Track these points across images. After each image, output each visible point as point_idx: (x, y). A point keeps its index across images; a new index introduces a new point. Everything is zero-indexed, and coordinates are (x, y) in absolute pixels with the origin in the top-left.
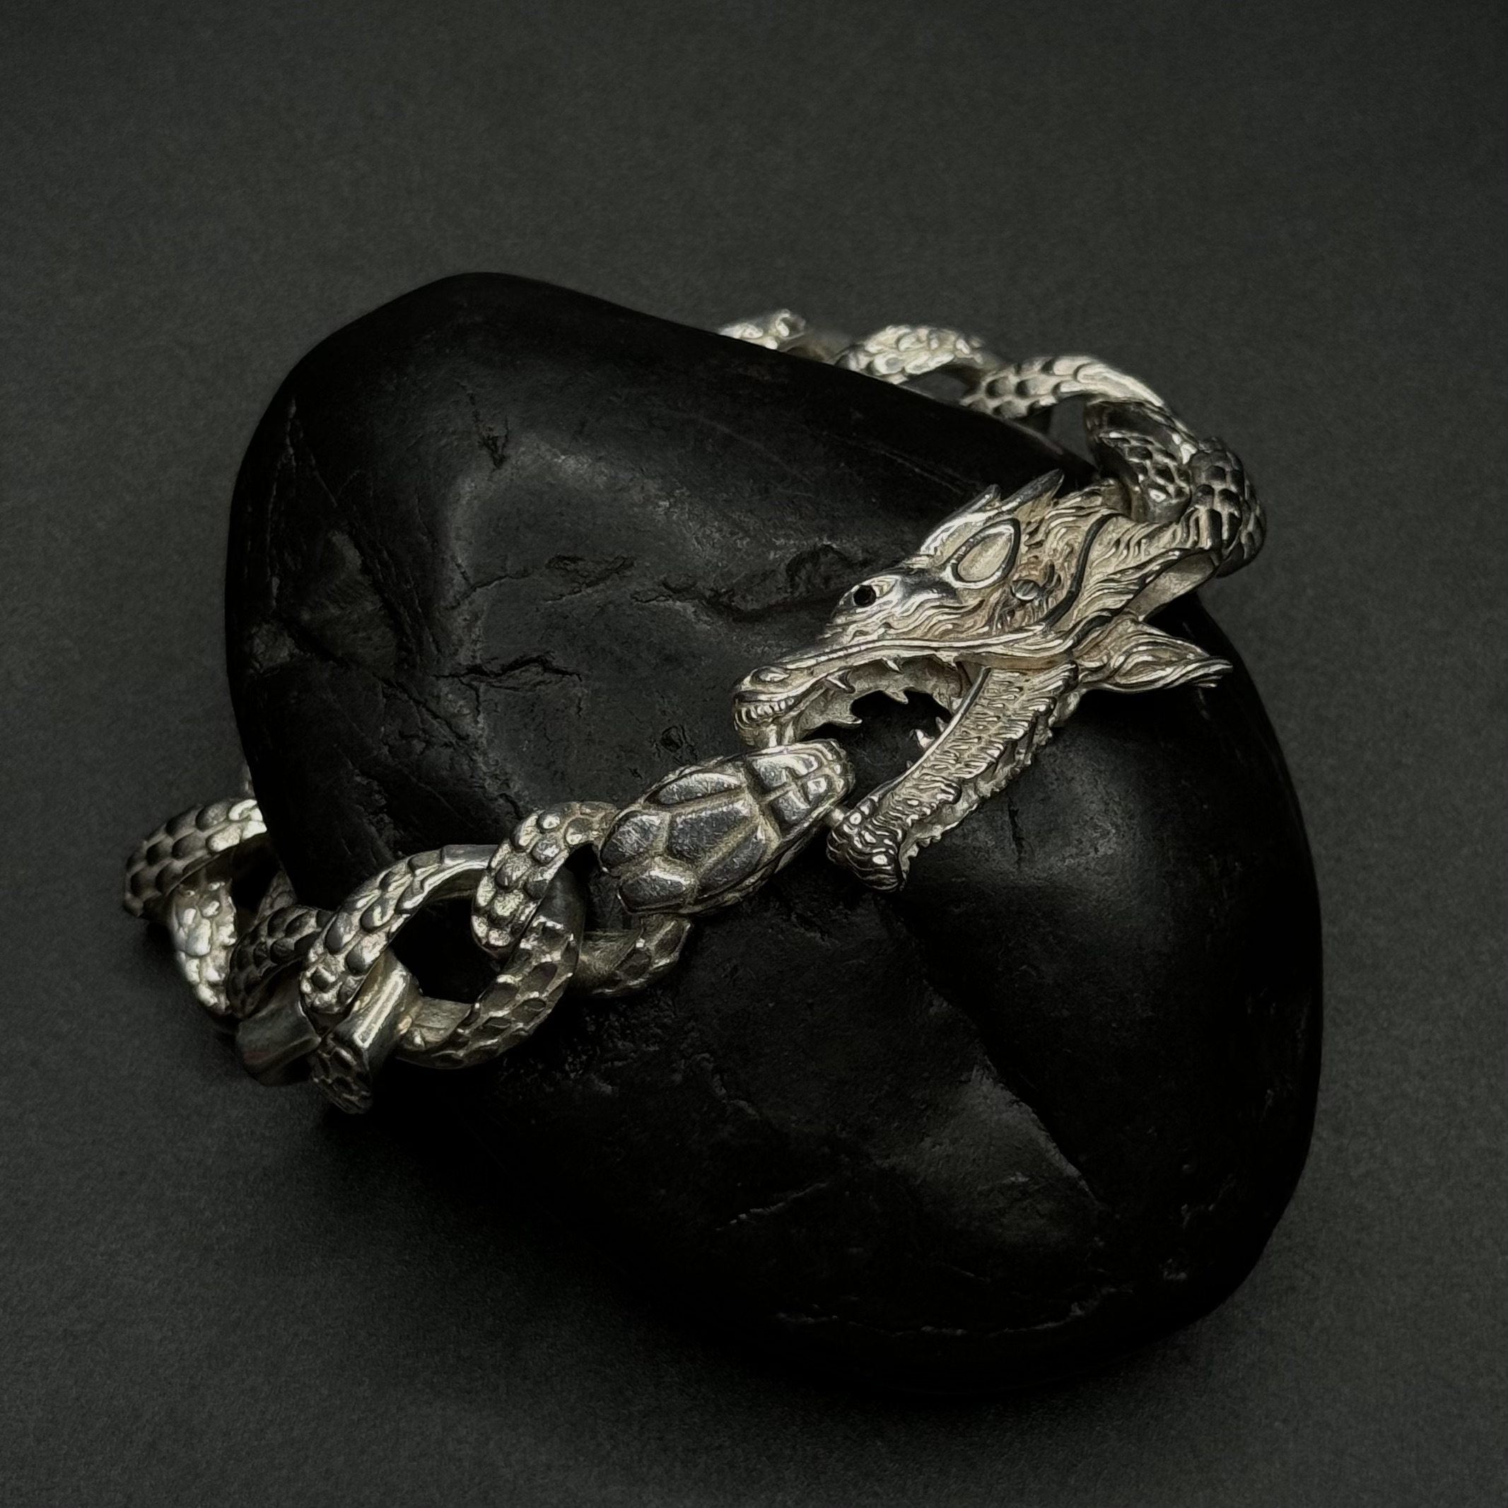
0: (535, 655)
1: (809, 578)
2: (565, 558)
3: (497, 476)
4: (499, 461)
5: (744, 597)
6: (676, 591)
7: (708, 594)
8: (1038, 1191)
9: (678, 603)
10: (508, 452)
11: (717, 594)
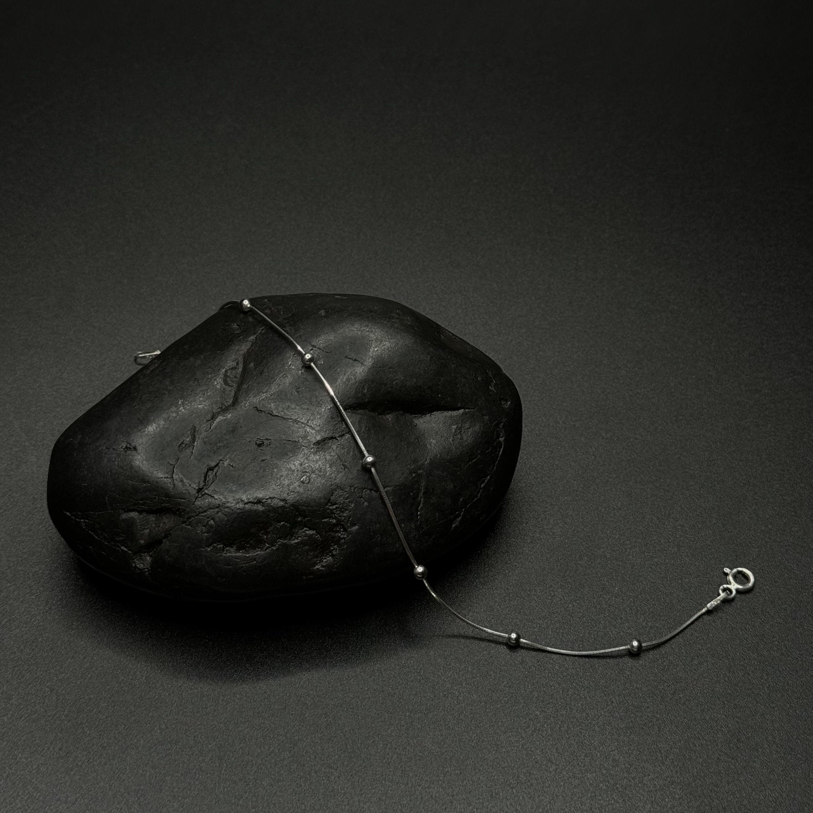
0: (206, 470)
1: (232, 381)
2: (180, 445)
3: (139, 451)
4: (135, 449)
5: (227, 402)
6: (212, 419)
7: (219, 410)
8: (461, 425)
9: (217, 420)
10: (133, 445)
11: (221, 408)
